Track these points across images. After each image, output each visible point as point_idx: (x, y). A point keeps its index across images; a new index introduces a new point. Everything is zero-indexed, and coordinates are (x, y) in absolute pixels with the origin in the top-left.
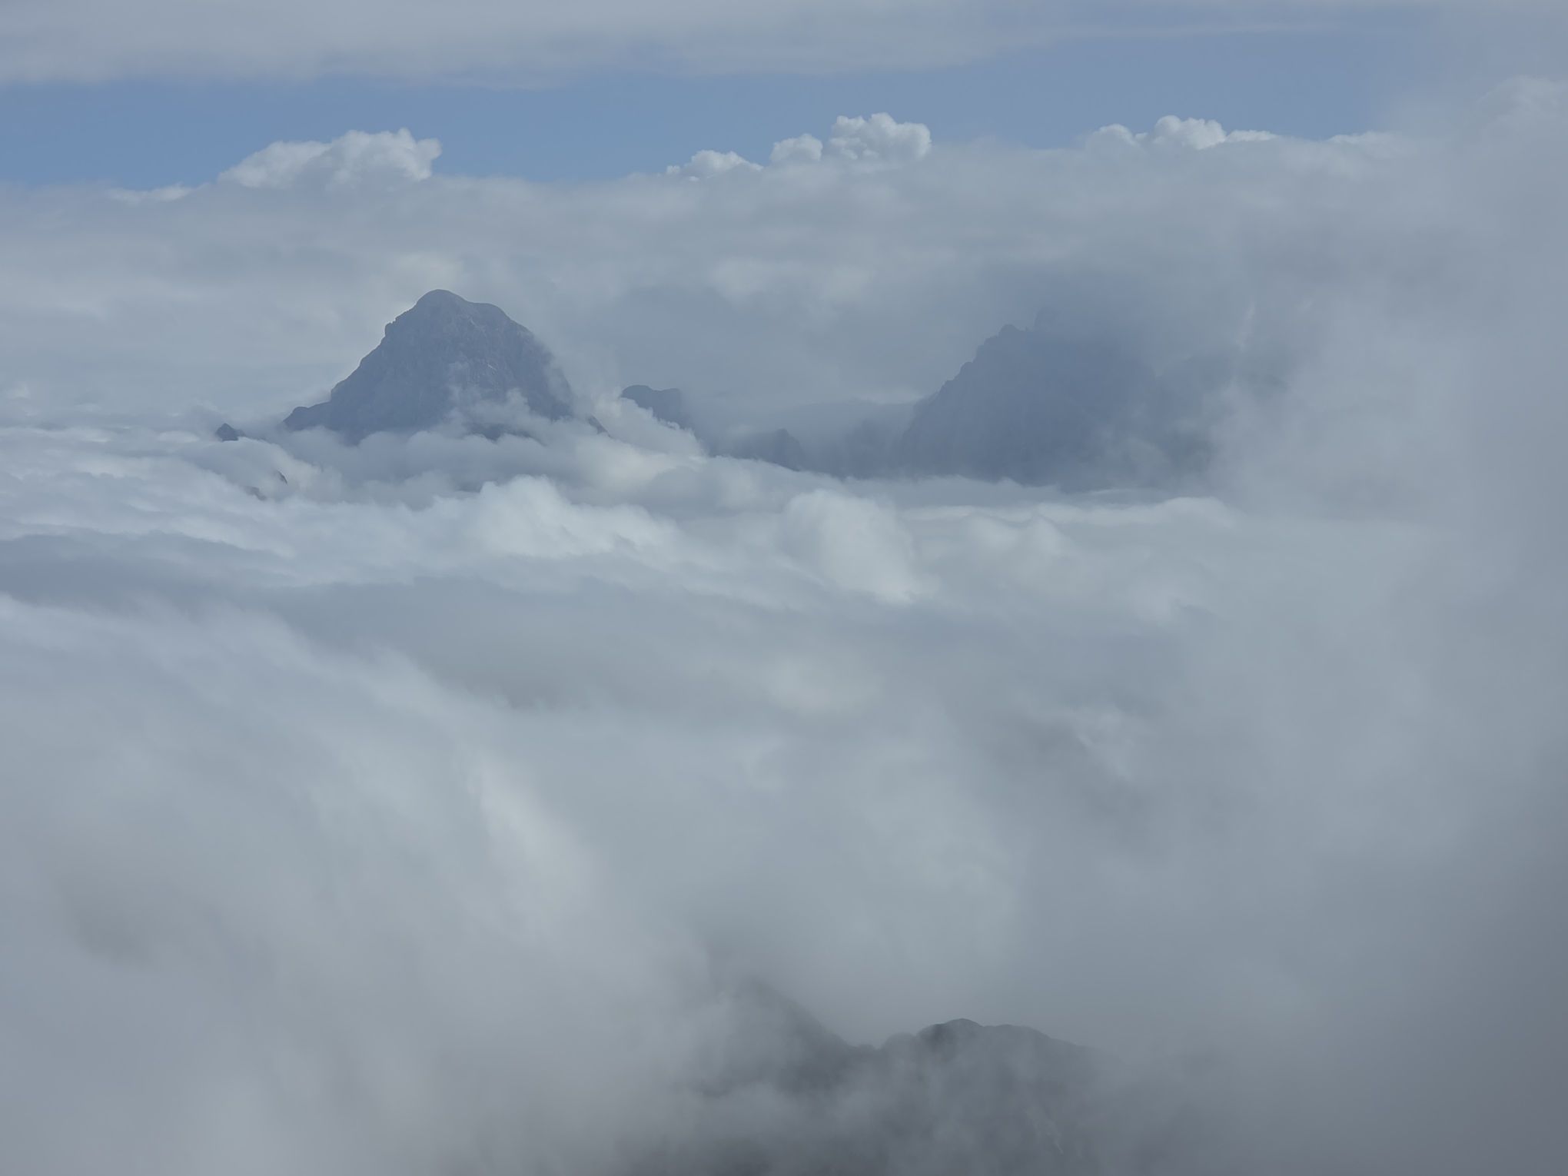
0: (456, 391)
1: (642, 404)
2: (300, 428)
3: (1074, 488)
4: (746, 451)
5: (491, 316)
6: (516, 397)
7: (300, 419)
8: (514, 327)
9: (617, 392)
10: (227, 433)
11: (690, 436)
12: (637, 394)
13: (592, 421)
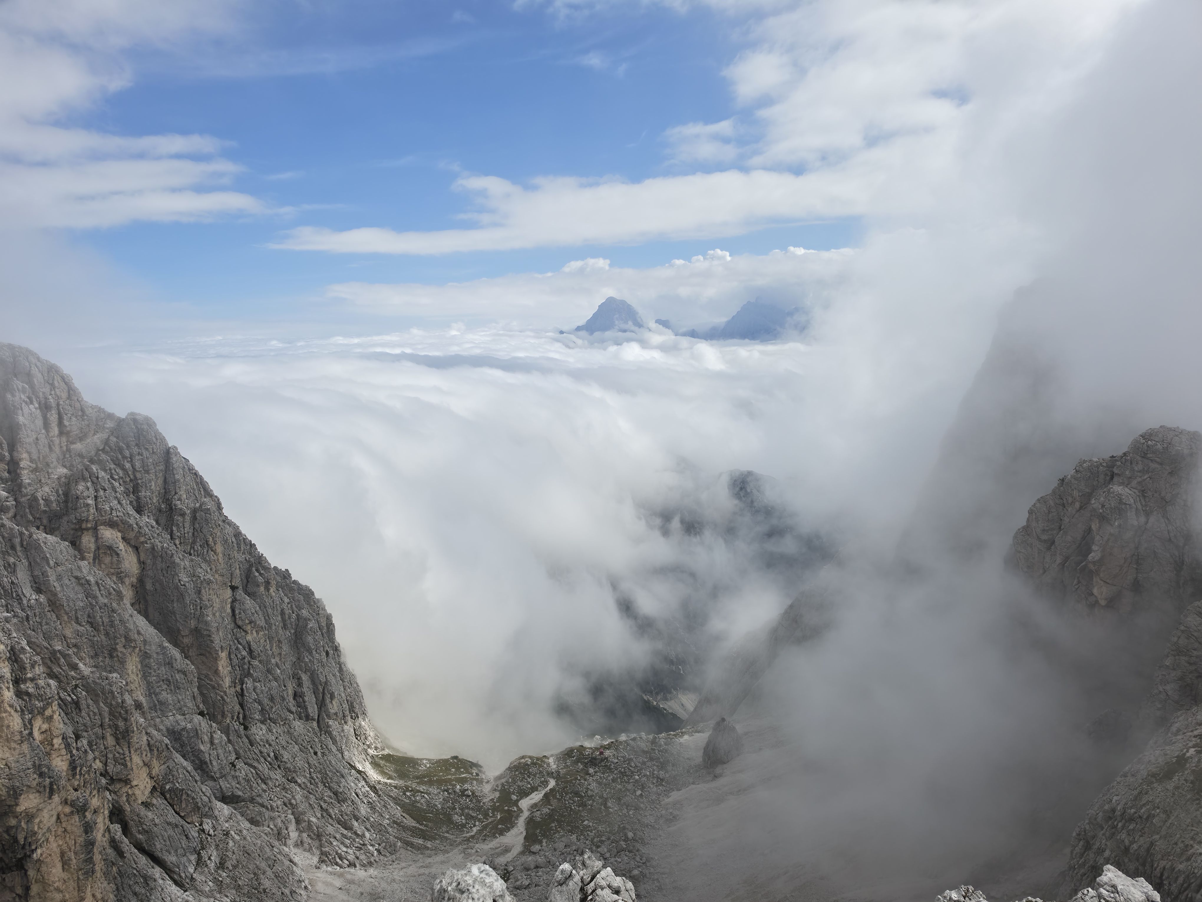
0: (617, 322)
1: (660, 324)
2: (579, 331)
3: (764, 341)
4: (684, 335)
5: (623, 302)
6: (630, 323)
7: (579, 329)
8: (629, 305)
9: (654, 321)
10: (562, 332)
11: (670, 331)
12: (658, 321)
13: (648, 328)
